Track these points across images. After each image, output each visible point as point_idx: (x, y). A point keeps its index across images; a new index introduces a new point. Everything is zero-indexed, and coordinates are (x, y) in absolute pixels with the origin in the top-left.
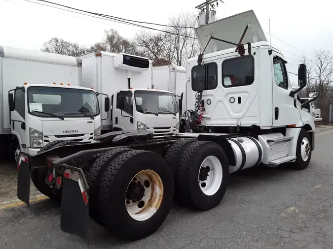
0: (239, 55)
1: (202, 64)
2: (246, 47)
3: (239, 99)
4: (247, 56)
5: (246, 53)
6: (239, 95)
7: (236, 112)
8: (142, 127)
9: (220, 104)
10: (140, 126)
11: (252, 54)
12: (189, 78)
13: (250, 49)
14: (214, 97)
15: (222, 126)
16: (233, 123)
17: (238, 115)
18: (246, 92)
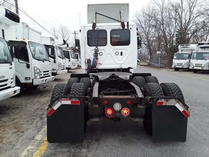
0: (122, 28)
1: (95, 29)
2: (126, 24)
3: (122, 53)
4: (126, 29)
5: (126, 28)
6: (121, 51)
7: (119, 61)
8: (38, 71)
9: (109, 55)
10: (36, 70)
11: (129, 28)
12: (85, 37)
13: (128, 25)
14: (105, 51)
15: (110, 68)
16: (117, 67)
17: (121, 62)
18: (125, 49)
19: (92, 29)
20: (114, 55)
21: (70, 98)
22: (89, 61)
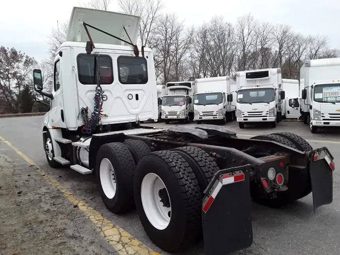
0: (134, 55)
1: (92, 53)
2: (140, 49)
3: (137, 96)
4: (141, 58)
5: (140, 55)
6: (136, 93)
7: (134, 108)
9: (118, 100)
11: (145, 57)
12: (73, 67)
13: (143, 51)
14: (111, 93)
15: (121, 122)
16: (132, 119)
17: (137, 111)
18: (141, 90)
19: (85, 52)
20: (126, 99)
21: (232, 172)
22: (84, 111)
